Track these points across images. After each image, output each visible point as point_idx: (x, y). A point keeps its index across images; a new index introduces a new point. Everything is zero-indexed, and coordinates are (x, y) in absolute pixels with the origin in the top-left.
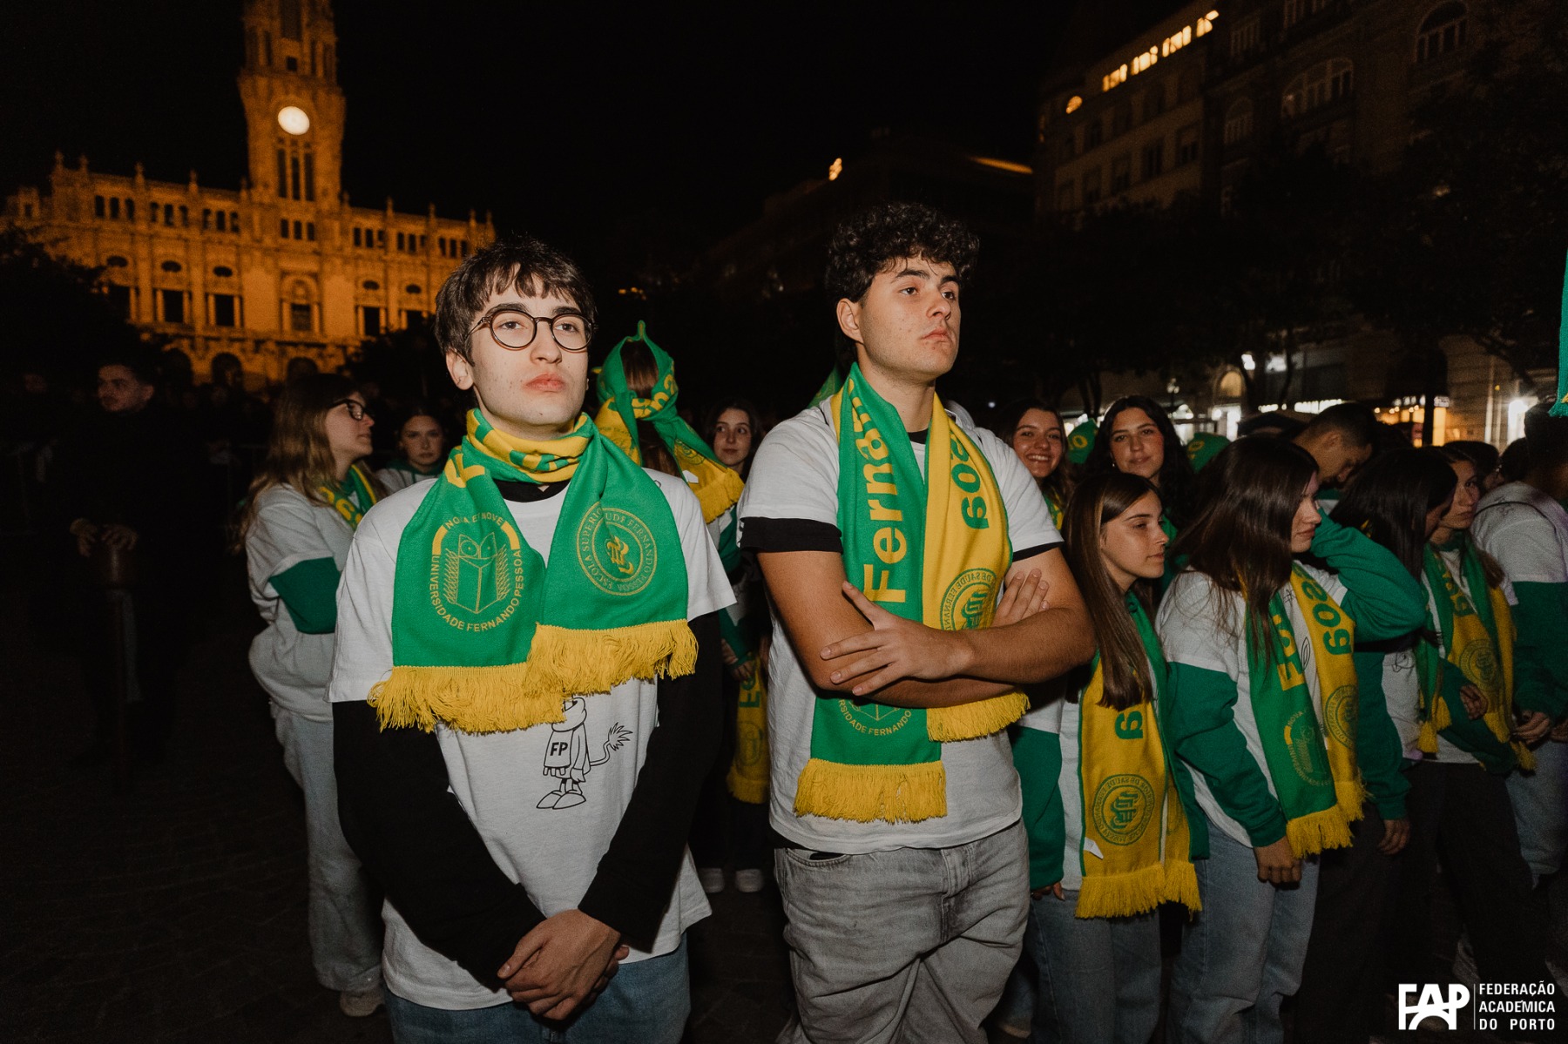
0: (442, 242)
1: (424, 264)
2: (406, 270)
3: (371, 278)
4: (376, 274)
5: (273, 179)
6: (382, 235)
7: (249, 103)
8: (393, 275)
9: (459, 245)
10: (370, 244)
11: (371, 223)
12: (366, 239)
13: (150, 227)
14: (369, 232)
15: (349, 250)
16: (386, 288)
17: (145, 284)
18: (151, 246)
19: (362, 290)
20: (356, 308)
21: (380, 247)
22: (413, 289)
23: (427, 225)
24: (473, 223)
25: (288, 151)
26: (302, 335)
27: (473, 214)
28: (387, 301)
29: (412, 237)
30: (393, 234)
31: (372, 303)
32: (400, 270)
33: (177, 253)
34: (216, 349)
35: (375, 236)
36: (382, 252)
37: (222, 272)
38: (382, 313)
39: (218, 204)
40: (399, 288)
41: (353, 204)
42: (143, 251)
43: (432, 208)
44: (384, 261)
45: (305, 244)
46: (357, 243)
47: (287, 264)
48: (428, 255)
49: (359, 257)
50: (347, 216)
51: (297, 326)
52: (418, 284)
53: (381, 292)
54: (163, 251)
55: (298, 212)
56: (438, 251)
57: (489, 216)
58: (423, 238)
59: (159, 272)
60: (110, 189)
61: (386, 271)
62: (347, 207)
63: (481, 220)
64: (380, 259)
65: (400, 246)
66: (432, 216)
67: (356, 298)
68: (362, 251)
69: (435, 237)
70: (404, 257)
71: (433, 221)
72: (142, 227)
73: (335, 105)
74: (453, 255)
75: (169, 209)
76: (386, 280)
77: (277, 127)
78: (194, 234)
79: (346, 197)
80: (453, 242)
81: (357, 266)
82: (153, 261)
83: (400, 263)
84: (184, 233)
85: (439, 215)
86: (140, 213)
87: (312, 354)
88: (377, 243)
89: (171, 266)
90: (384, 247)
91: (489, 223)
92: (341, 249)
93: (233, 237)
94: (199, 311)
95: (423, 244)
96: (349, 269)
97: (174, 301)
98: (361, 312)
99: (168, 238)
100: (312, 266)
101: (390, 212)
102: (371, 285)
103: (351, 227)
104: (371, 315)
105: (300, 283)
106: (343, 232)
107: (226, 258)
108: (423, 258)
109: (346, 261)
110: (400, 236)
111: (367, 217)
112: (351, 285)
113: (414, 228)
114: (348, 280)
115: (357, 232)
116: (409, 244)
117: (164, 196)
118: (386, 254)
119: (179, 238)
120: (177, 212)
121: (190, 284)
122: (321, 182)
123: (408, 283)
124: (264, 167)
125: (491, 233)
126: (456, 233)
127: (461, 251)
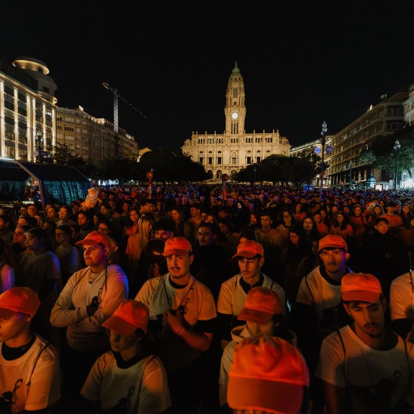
0: (266, 139)
1: (261, 145)
2: (257, 146)
4: (250, 149)
5: (230, 130)
6: (252, 139)
7: (226, 114)
8: (254, 149)
11: (250, 136)
12: (248, 141)
14: (249, 139)
15: (245, 144)
16: (252, 152)
17: (206, 157)
18: (207, 148)
19: (247, 153)
20: (246, 157)
22: (259, 151)
24: (274, 133)
25: (233, 123)
26: (234, 165)
27: (274, 131)
28: (253, 155)
30: (254, 138)
31: (249, 156)
34: (218, 169)
36: (252, 143)
37: (220, 152)
38: (251, 158)
39: (220, 137)
40: (255, 151)
41: (246, 133)
42: (206, 150)
43: (264, 131)
44: (252, 145)
45: (236, 144)
47: (231, 149)
48: (262, 143)
49: (247, 145)
50: (245, 136)
51: (233, 163)
54: (209, 149)
55: (235, 137)
56: (265, 141)
57: (278, 130)
59: (208, 153)
60: (201, 137)
61: (252, 148)
63: (276, 132)
65: (256, 141)
67: (246, 155)
69: (264, 138)
70: (257, 144)
71: (264, 134)
72: (206, 144)
73: (244, 110)
74: (268, 142)
75: (211, 140)
77: (231, 118)
78: (215, 145)
79: (245, 131)
80: (269, 138)
81: (246, 147)
86: (206, 142)
87: (236, 169)
88: (251, 141)
89: (210, 152)
91: (278, 132)
92: (243, 144)
93: (221, 144)
94: (215, 161)
95: (261, 140)
97: (210, 159)
99: (210, 146)
100: (237, 149)
101: (254, 133)
102: (249, 152)
103: (245, 138)
104: (249, 159)
105: (234, 153)
106: (244, 140)
107: (220, 149)
109: (244, 147)
110: (256, 139)
112: (245, 152)
113: (259, 136)
115: (247, 139)
116: (258, 140)
117: (210, 137)
119: (212, 146)
121: (213, 156)
122: (240, 129)
124: (228, 128)
125: (278, 135)
126: (269, 136)
127: (270, 140)
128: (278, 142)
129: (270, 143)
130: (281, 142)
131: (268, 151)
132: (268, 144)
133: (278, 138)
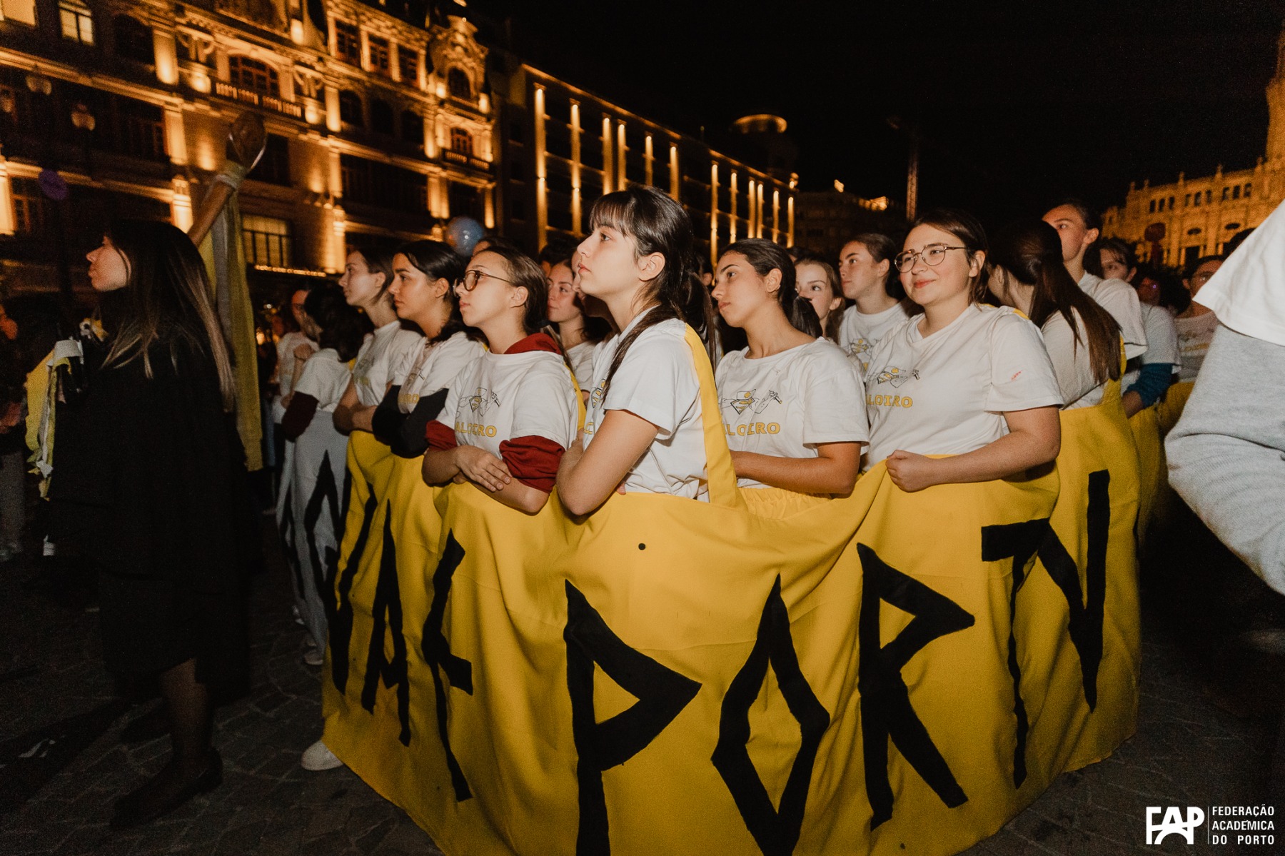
7: (1274, 101)
13: (1183, 210)
17: (1175, 246)
18: (1182, 223)
33: (1198, 222)
39: (1236, 181)
42: (1177, 226)
54: (1189, 224)
59: (1185, 236)
60: (1160, 194)
72: (1178, 212)
75: (1198, 195)
78: (1214, 206)
82: (1182, 230)
84: (1207, 209)
86: (1178, 203)
89: (1194, 231)
93: (1245, 201)
97: (1193, 253)
99: (1194, 214)
107: (1234, 216)
117: (1196, 187)
119: (1203, 212)
120: (1203, 195)
121: (1206, 240)
124: (1279, 144)
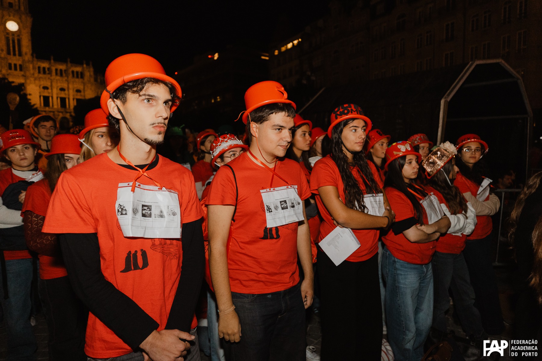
0: (73, 72)
1: (66, 80)
2: (58, 83)
3: (46, 85)
4: (48, 84)
5: (4, 48)
6: (49, 69)
8: (54, 85)
9: (79, 73)
10: (44, 73)
11: (45, 65)
12: (43, 71)
14: (44, 68)
15: (36, 75)
16: (52, 89)
19: (42, 90)
20: (40, 97)
21: (49, 74)
22: (62, 89)
23: (67, 66)
24: (85, 66)
25: (11, 37)
27: (85, 62)
28: (52, 94)
29: (61, 70)
30: (53, 69)
31: (46, 94)
32: (57, 82)
35: (46, 69)
36: (49, 76)
38: (50, 98)
40: (57, 89)
41: (37, 58)
43: (69, 60)
44: (51, 79)
45: (19, 73)
46: (39, 72)
48: (68, 77)
49: (40, 78)
50: (35, 62)
52: (64, 87)
53: (50, 91)
55: (15, 60)
56: (71, 75)
57: (91, 63)
58: (65, 71)
61: (51, 83)
62: (35, 59)
63: (88, 64)
64: (49, 78)
65: (56, 74)
66: (69, 63)
67: (40, 93)
68: (41, 75)
69: (71, 70)
70: (58, 78)
71: (69, 65)
73: (28, 21)
74: (77, 77)
76: (51, 86)
77: (5, 28)
79: (35, 55)
80: (77, 72)
81: (40, 80)
83: (57, 80)
85: (71, 62)
88: (47, 72)
90: (50, 73)
91: (91, 65)
92: (33, 74)
95: (65, 73)
96: (37, 82)
98: (42, 98)
100: (22, 81)
101: (52, 61)
102: (45, 88)
103: (37, 66)
104: (46, 99)
106: (34, 68)
108: (66, 78)
109: (35, 79)
110: (56, 70)
111: (43, 62)
112: (38, 88)
113: (62, 67)
114: (36, 86)
115: (39, 68)
116: (61, 73)
118: (51, 76)
122: (24, 49)
123: (60, 87)
125: (92, 69)
126: (78, 69)
127: (80, 75)
128: (92, 80)
129: (81, 80)
130: (96, 80)
131: (78, 91)
132: (77, 80)
133: (92, 73)
